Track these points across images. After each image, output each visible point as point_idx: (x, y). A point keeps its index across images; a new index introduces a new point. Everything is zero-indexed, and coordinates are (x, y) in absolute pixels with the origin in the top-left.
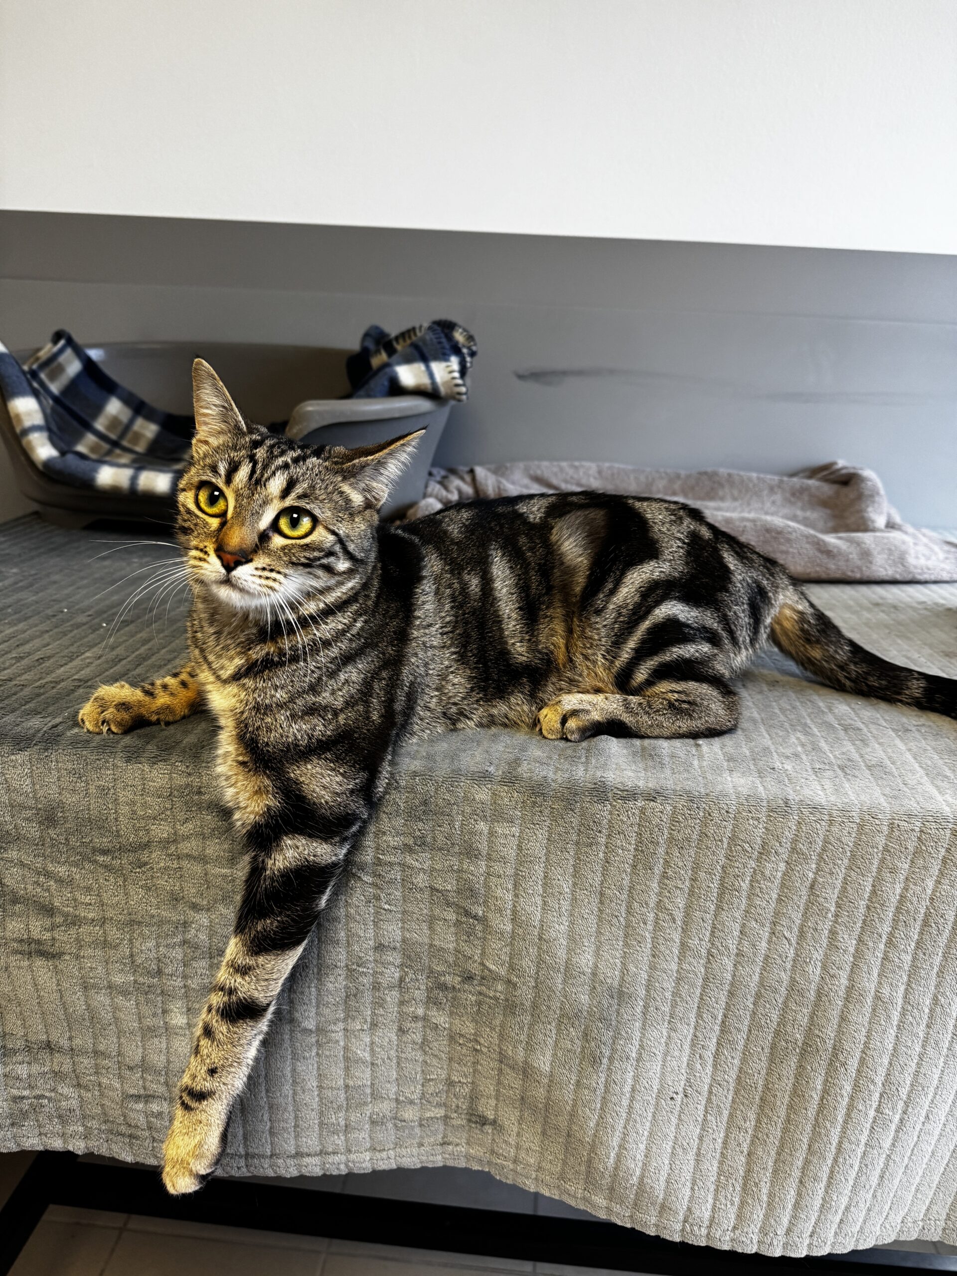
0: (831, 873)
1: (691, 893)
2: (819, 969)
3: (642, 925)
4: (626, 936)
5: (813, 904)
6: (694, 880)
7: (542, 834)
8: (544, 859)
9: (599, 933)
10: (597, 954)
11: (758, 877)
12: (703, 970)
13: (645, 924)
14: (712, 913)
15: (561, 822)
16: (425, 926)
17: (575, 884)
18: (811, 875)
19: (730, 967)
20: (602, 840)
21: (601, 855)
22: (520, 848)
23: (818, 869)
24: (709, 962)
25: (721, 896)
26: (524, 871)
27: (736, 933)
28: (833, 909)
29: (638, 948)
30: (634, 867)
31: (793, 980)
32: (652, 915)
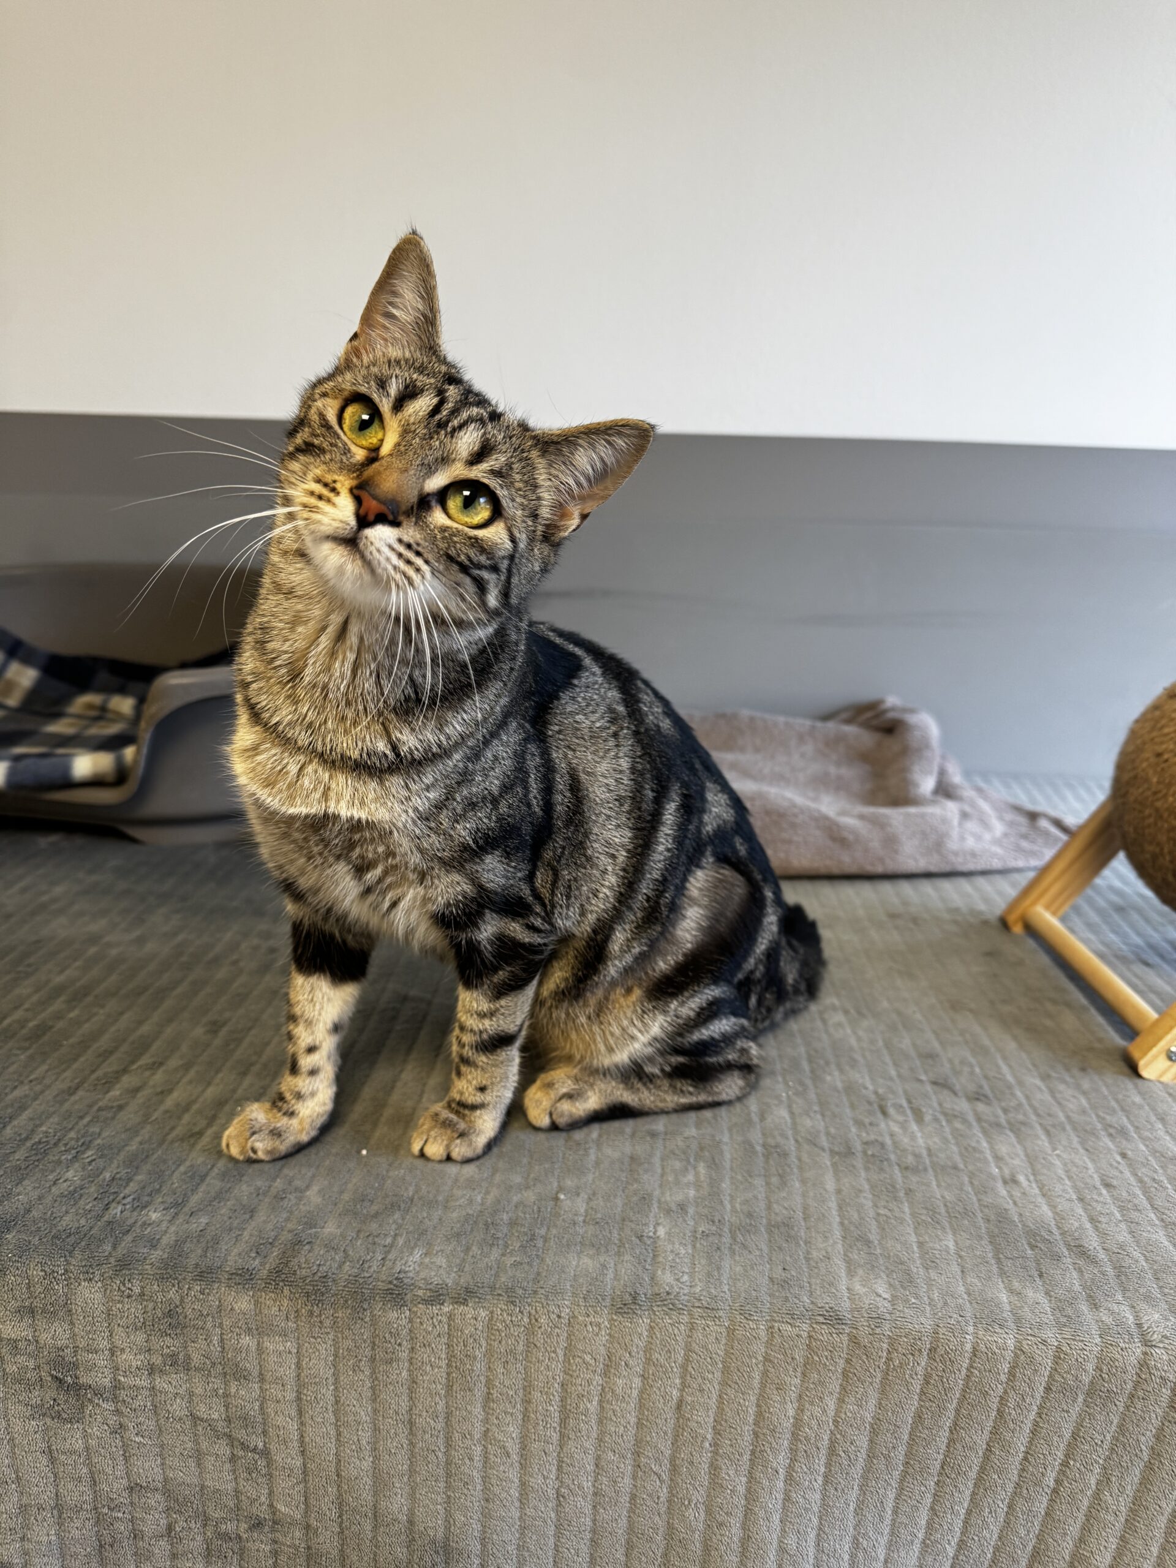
0: (701, 1391)
1: (526, 1417)
2: (703, 1514)
3: (467, 1461)
4: (449, 1475)
5: (683, 1429)
6: (527, 1401)
7: (325, 1349)
8: (331, 1380)
9: (412, 1472)
10: (412, 1496)
11: (609, 1396)
12: (553, 1515)
13: (471, 1459)
14: (555, 1442)
15: (346, 1332)
16: (192, 1463)
17: (375, 1411)
18: (675, 1393)
19: (588, 1509)
20: (404, 1355)
21: (405, 1374)
22: (298, 1365)
23: (684, 1386)
24: (559, 1504)
25: (563, 1422)
26: (308, 1394)
27: (590, 1468)
28: (709, 1437)
29: (466, 1491)
30: (449, 1387)
31: (670, 1527)
32: (479, 1449)
